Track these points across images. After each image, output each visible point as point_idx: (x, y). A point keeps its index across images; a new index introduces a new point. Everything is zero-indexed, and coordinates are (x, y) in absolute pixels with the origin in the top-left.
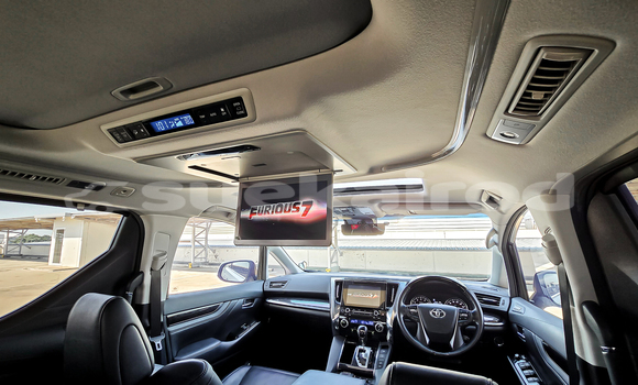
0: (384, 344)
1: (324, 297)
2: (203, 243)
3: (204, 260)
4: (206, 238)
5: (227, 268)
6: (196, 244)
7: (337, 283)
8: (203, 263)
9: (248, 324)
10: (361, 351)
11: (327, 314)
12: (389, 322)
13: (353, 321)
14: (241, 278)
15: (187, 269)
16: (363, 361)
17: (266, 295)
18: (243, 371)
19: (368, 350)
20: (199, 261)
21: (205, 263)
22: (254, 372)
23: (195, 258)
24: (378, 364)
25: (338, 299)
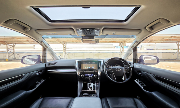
0: (97, 81)
1: (73, 67)
2: (13, 52)
3: (13, 58)
4: (14, 49)
5: (26, 59)
6: (9, 52)
7: (78, 62)
8: (13, 59)
9: (40, 81)
10: (89, 85)
11: (76, 74)
12: (99, 74)
13: (86, 75)
14: (34, 63)
15: (6, 61)
16: (91, 88)
17: (47, 68)
18: (39, 101)
19: (92, 84)
20: (11, 58)
21: (14, 59)
22: (45, 101)
23: (9, 57)
24: (97, 89)
25: (80, 68)
